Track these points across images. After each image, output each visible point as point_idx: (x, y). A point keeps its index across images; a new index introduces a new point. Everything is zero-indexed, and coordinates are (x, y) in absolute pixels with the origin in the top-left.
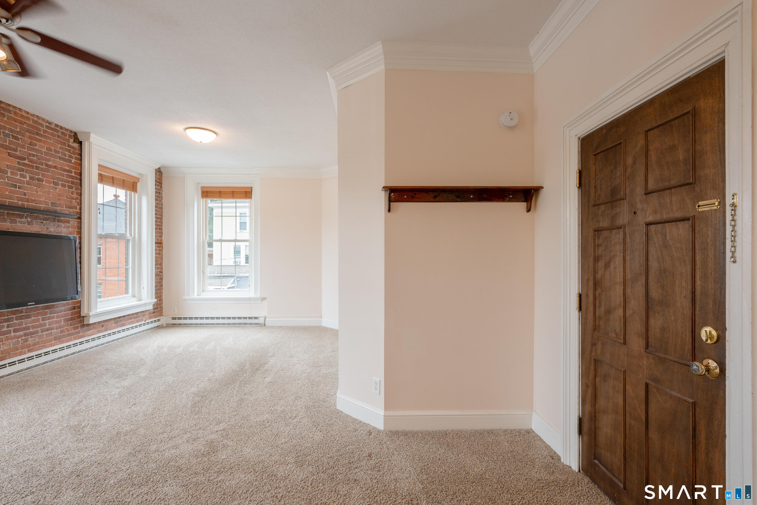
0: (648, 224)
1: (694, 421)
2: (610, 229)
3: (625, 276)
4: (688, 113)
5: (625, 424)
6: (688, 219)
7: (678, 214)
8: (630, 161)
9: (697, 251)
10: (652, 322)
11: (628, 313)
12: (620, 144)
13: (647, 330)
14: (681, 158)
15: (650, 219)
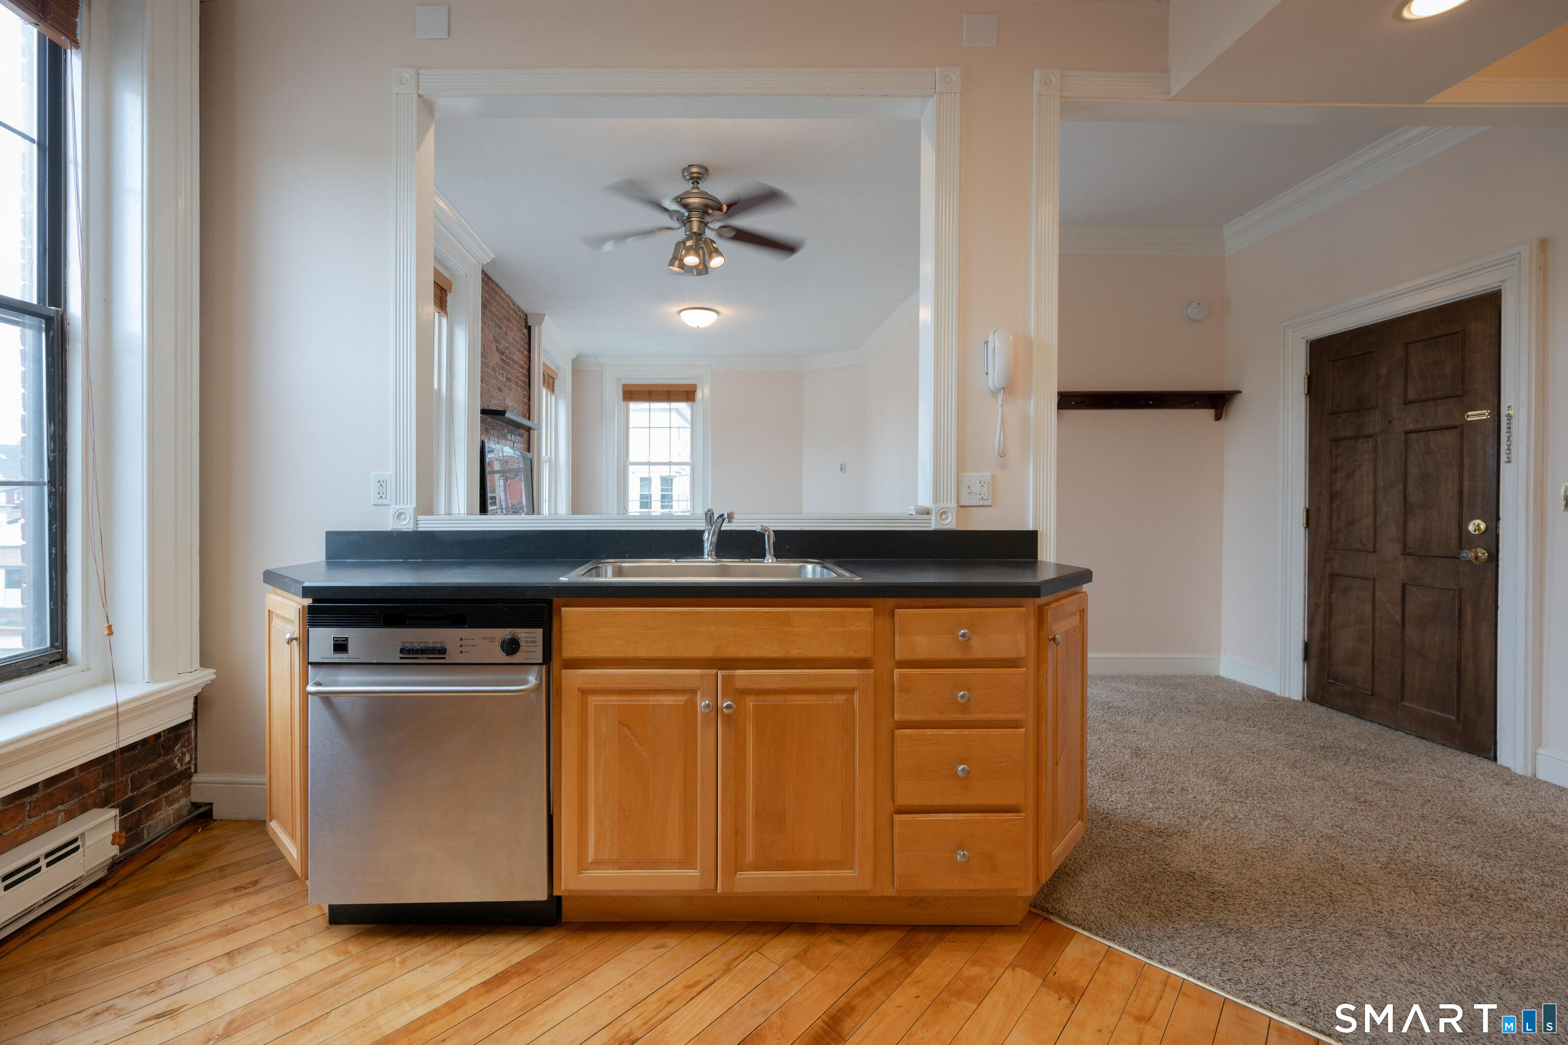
0: (1407, 433)
1: (1460, 605)
2: (1355, 438)
3: (1375, 485)
4: (1458, 332)
5: (1374, 631)
6: (1455, 427)
7: (1444, 423)
8: (1384, 370)
9: (1465, 456)
10: (1411, 524)
11: (1379, 521)
12: (1372, 352)
13: (1405, 533)
14: (1448, 372)
15: (1411, 427)
